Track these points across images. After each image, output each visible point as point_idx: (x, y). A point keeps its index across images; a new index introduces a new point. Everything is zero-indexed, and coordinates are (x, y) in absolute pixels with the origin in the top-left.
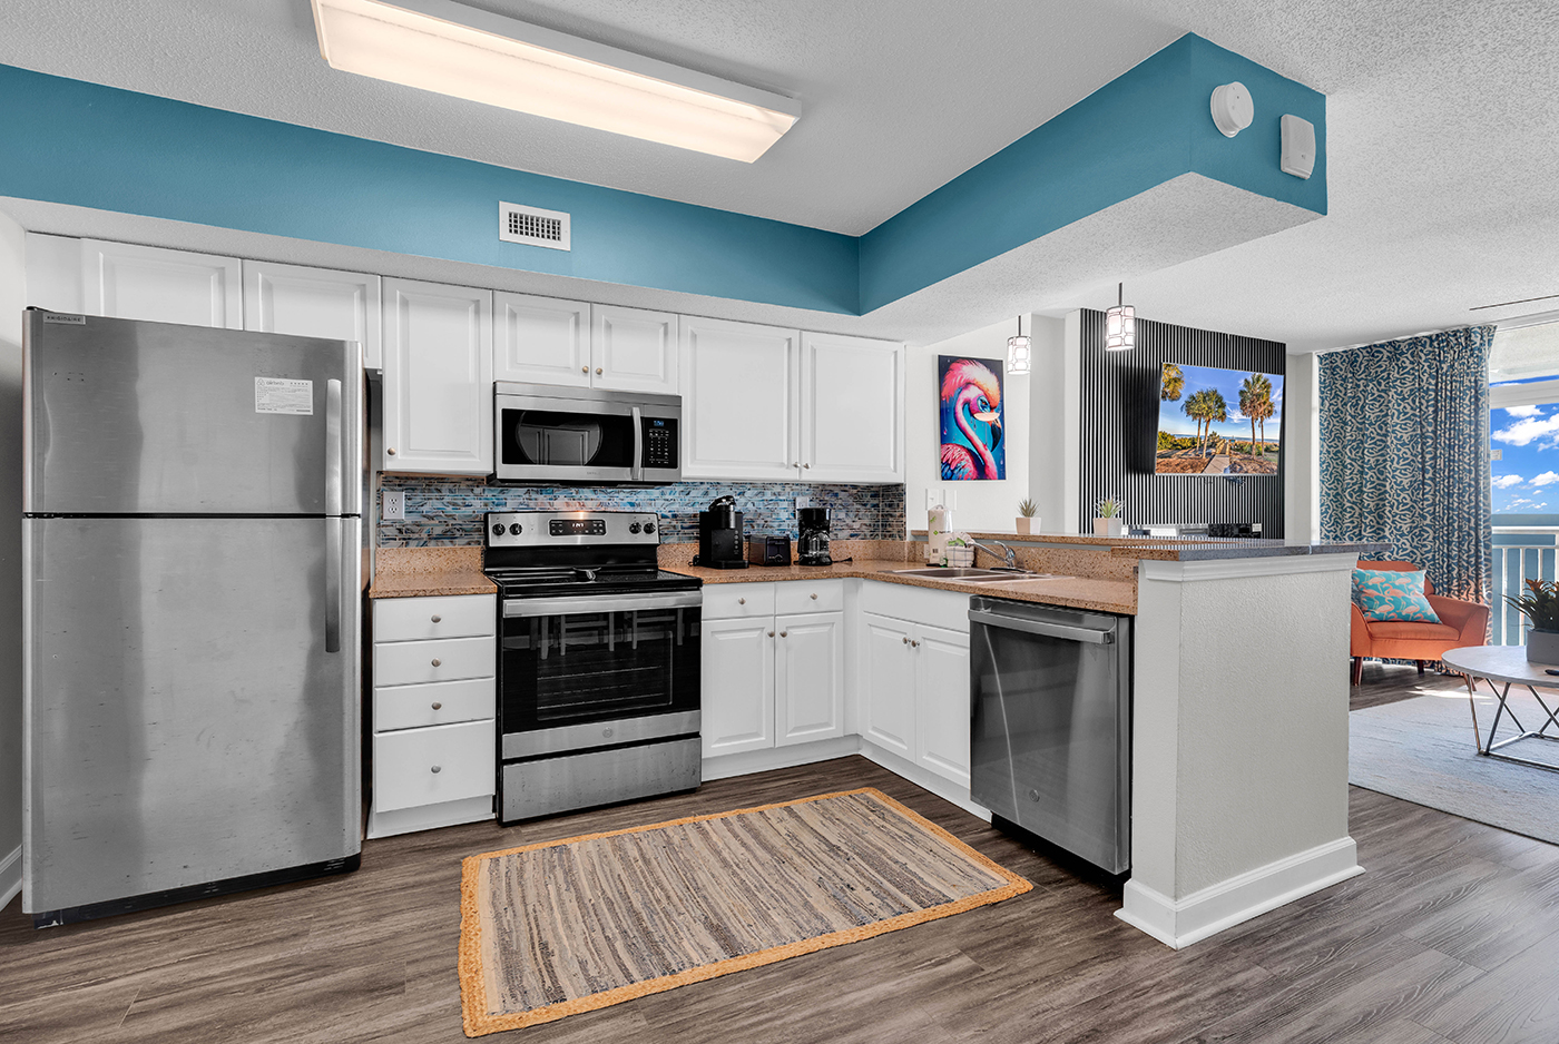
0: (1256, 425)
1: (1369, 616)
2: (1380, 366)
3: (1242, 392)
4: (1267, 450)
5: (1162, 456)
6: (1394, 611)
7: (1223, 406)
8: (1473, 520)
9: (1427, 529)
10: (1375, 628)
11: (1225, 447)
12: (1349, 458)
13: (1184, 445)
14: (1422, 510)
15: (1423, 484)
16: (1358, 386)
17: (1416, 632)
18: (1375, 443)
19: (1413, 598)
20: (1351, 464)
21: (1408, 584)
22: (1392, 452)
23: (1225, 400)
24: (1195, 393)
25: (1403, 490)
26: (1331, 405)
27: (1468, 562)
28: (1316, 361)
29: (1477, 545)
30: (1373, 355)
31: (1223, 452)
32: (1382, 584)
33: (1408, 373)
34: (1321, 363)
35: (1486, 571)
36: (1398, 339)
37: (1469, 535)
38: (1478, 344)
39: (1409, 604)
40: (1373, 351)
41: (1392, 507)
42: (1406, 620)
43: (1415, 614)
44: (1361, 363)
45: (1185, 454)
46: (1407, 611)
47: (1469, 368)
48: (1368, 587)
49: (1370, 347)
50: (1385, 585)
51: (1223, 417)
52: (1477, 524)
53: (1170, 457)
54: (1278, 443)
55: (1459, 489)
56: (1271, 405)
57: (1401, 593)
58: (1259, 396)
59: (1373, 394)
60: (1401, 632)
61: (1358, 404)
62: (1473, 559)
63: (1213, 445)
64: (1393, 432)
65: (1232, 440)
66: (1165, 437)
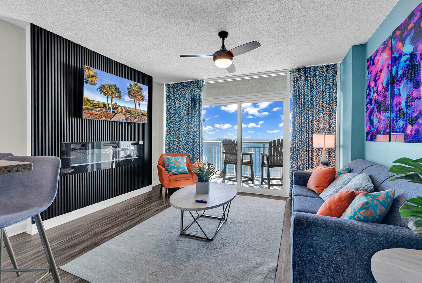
0: (137, 103)
1: (170, 173)
2: (180, 90)
3: (129, 89)
4: (142, 114)
5: (87, 109)
6: (177, 171)
7: (119, 92)
8: (199, 140)
9: (190, 142)
10: (171, 178)
11: (122, 110)
12: (172, 119)
13: (100, 106)
14: (189, 136)
15: (189, 128)
16: (175, 96)
17: (182, 178)
18: (178, 115)
19: (182, 166)
20: (173, 121)
21: (181, 161)
22: (182, 118)
23: (120, 90)
24: (104, 84)
25: (185, 130)
26: (168, 101)
27: (198, 153)
28: (165, 86)
29: (200, 147)
30: (178, 86)
31: (121, 112)
32: (174, 161)
33: (186, 93)
34: (166, 87)
35: (202, 155)
36: (183, 82)
37: (198, 144)
38: (200, 86)
39: (181, 168)
40: (178, 84)
41: (182, 135)
42: (180, 174)
43: (182, 171)
44: (175, 89)
45: (101, 110)
46: (181, 170)
47: (198, 93)
48: (171, 163)
49: (177, 83)
50: (175, 162)
51: (120, 97)
52: (200, 141)
53: (92, 110)
54: (147, 112)
55: (196, 130)
56: (143, 97)
57: (179, 165)
58: (137, 92)
59: (178, 99)
60: (178, 178)
61: (175, 102)
62: (199, 152)
63: (116, 108)
64: (182, 111)
65: (125, 108)
66: (88, 100)
